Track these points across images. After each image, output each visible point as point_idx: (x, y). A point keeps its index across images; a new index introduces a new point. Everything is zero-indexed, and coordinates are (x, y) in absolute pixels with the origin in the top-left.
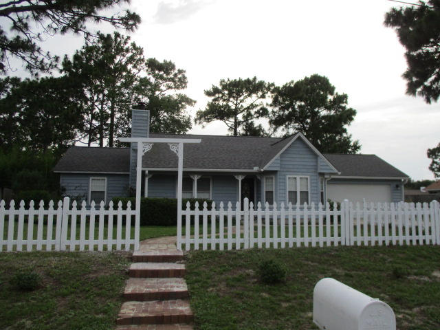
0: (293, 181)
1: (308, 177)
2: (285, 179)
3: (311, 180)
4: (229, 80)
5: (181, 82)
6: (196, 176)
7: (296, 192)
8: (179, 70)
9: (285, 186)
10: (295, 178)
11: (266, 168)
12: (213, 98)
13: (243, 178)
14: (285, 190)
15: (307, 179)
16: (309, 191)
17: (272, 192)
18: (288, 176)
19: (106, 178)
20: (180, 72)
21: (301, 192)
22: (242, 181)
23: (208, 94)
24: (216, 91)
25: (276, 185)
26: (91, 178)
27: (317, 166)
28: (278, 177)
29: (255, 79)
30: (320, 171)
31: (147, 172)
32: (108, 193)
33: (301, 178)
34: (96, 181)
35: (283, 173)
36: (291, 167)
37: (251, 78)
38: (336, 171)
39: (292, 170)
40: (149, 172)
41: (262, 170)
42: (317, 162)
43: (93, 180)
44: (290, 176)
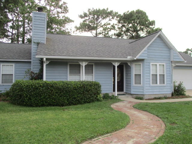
0: (154, 67)
1: (165, 64)
2: (149, 65)
3: (166, 66)
4: (93, 9)
5: (66, 10)
7: (156, 75)
8: (64, 2)
9: (150, 71)
10: (156, 65)
11: (138, 57)
12: (83, 19)
13: (119, 64)
14: (149, 73)
15: (164, 65)
16: (165, 74)
17: (140, 75)
18: (151, 63)
19: (14, 64)
20: (65, 3)
21: (160, 75)
23: (81, 17)
24: (86, 15)
25: (143, 70)
27: (170, 56)
28: (145, 64)
29: (107, 9)
30: (172, 60)
31: (45, 59)
32: (15, 76)
33: (160, 65)
34: (8, 66)
35: (149, 61)
38: (183, 60)
39: (154, 59)
41: (135, 59)
42: (170, 53)
43: (3, 66)
44: (153, 63)
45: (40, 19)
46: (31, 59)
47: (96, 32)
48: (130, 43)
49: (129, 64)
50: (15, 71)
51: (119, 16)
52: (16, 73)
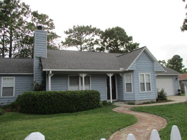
0: (142, 76)
3: (151, 76)
4: (78, 26)
5: (52, 26)
6: (83, 74)
7: (144, 83)
8: (50, 19)
9: (138, 80)
10: (143, 75)
11: (129, 69)
12: (69, 35)
13: (112, 75)
14: (138, 82)
15: (149, 75)
16: (150, 82)
17: (131, 84)
18: (139, 74)
19: (14, 78)
20: (51, 20)
21: (147, 83)
22: (112, 77)
23: (67, 33)
24: (71, 31)
25: (133, 79)
26: (3, 78)
27: (153, 67)
28: (135, 74)
29: (91, 26)
30: (155, 70)
31: (51, 72)
32: (16, 88)
33: (146, 75)
34: (8, 80)
35: (137, 72)
36: (140, 68)
37: (89, 26)
38: (164, 70)
39: (141, 70)
40: (52, 72)
41: (127, 70)
42: (153, 65)
43: (4, 79)
44: (140, 74)
45: (42, 36)
46: (33, 72)
47: (81, 47)
48: (117, 57)
49: (121, 75)
50: (16, 84)
51: (101, 32)
52: (16, 86)
